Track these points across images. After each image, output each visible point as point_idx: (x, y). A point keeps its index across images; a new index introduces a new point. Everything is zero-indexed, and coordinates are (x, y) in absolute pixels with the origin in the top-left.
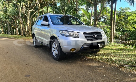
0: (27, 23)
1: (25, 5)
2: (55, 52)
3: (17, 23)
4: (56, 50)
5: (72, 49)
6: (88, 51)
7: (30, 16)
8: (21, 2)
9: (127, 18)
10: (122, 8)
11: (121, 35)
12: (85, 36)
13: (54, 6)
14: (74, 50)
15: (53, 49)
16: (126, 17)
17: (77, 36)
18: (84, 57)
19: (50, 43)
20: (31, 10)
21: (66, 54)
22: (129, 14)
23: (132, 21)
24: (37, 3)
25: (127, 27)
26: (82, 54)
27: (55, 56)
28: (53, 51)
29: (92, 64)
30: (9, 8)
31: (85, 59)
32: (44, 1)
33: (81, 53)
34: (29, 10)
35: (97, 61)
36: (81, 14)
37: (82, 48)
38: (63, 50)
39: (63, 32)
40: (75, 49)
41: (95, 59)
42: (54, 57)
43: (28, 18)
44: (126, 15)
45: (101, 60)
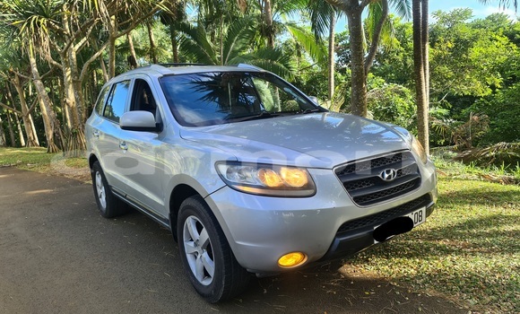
0: (68, 101)
1: (49, 26)
2: (200, 262)
3: (30, 94)
4: (205, 255)
7: (76, 70)
8: (30, 14)
9: (465, 51)
10: (440, 12)
11: (447, 117)
12: (345, 184)
13: (173, 19)
15: (189, 246)
16: (461, 46)
17: (308, 186)
19: (170, 215)
20: (80, 44)
22: (470, 35)
23: (488, 61)
24: (102, 14)
27: (204, 278)
28: (188, 256)
32: (130, 3)
34: (68, 42)
35: (406, 292)
36: (285, 44)
37: (336, 243)
38: (241, 258)
39: (235, 168)
43: (69, 79)
44: (462, 37)
45: (423, 284)
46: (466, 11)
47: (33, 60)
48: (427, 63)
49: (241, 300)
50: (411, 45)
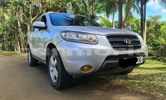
1: (23, 9)
2: (54, 73)
4: (56, 70)
5: (84, 66)
6: (115, 72)
10: (151, 16)
11: (152, 50)
12: (110, 42)
14: (88, 70)
15: (51, 68)
16: (158, 27)
17: (95, 41)
18: (107, 81)
20: (34, 18)
21: (74, 77)
22: (161, 24)
25: (159, 40)
26: (104, 77)
27: (55, 80)
28: (51, 72)
29: (125, 96)
30: (7, 17)
31: (110, 86)
33: (101, 75)
34: (30, 17)
35: (133, 90)
37: (105, 64)
38: (67, 68)
39: (68, 33)
40: (90, 67)
41: (129, 87)
42: (52, 83)
43: (29, 28)
44: (158, 24)
45: (141, 88)
46: (160, 16)
47: (19, 23)
48: (145, 32)
49: (68, 89)
50: (140, 25)
